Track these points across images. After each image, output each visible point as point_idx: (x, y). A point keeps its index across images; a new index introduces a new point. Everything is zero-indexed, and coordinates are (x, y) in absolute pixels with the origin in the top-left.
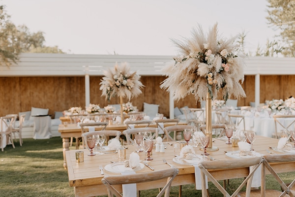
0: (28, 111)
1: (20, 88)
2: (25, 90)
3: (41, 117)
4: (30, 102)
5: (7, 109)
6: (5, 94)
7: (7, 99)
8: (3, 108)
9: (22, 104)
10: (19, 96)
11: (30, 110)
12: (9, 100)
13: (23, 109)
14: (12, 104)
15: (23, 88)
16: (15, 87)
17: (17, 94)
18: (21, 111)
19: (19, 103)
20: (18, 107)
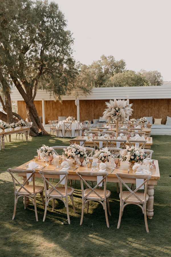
0: (98, 118)
1: (94, 106)
2: (97, 107)
3: (101, 123)
4: (99, 113)
5: (88, 117)
6: (87, 109)
7: (88, 111)
8: (86, 116)
9: (95, 115)
10: (94, 110)
11: (99, 118)
12: (89, 112)
13: (95, 118)
14: (90, 115)
15: (96, 106)
16: (92, 105)
17: (93, 109)
18: (94, 119)
19: (94, 114)
20: (93, 117)
